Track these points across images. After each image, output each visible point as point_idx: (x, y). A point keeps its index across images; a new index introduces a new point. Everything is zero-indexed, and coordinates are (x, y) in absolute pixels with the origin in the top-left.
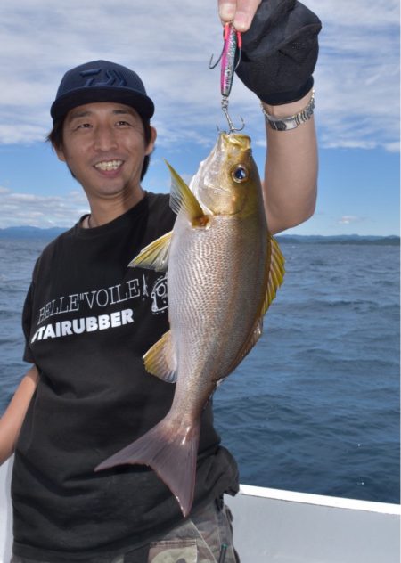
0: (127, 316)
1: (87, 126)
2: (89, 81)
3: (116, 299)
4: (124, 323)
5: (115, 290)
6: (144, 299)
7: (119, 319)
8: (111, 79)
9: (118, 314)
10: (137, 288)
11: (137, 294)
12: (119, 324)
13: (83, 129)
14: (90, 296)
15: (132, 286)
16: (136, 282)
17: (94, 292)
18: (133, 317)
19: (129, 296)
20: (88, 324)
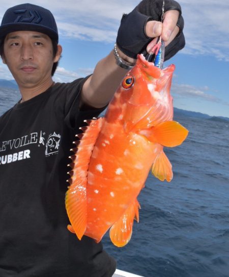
0: (27, 154)
1: (17, 44)
2: (19, 17)
3: (23, 144)
4: (25, 158)
5: (24, 138)
6: (39, 146)
7: (22, 155)
8: (33, 16)
9: (22, 152)
10: (36, 138)
11: (35, 141)
12: (22, 158)
13: (14, 46)
14: (12, 142)
15: (33, 136)
16: (36, 134)
17: (14, 140)
18: (30, 155)
19: (30, 142)
20: (9, 159)
